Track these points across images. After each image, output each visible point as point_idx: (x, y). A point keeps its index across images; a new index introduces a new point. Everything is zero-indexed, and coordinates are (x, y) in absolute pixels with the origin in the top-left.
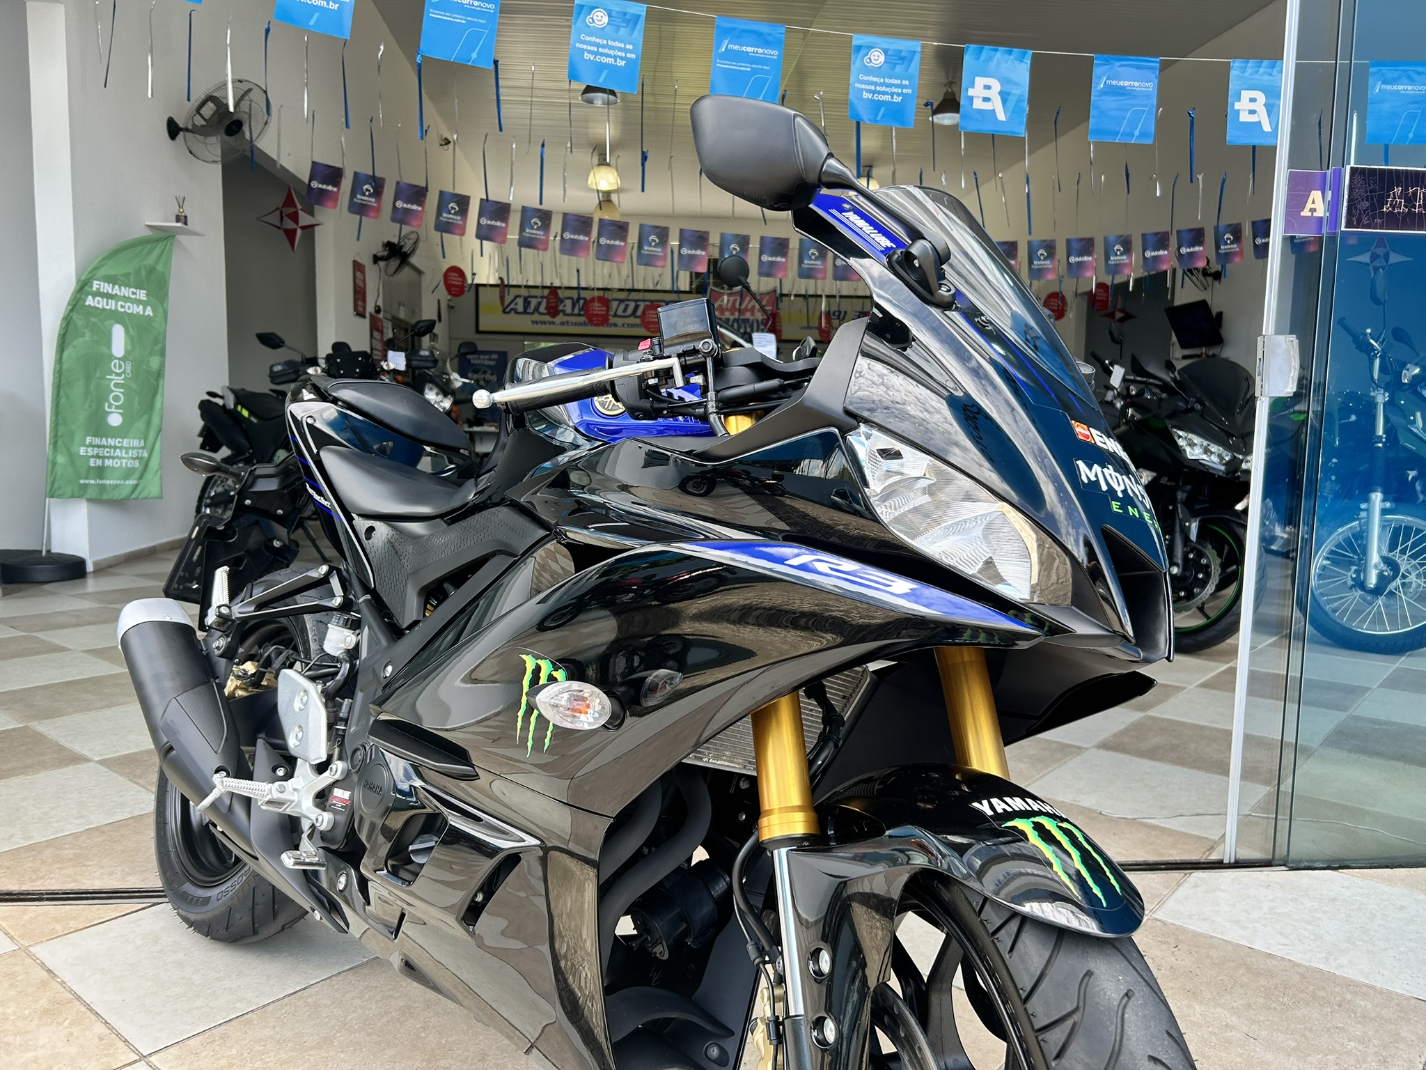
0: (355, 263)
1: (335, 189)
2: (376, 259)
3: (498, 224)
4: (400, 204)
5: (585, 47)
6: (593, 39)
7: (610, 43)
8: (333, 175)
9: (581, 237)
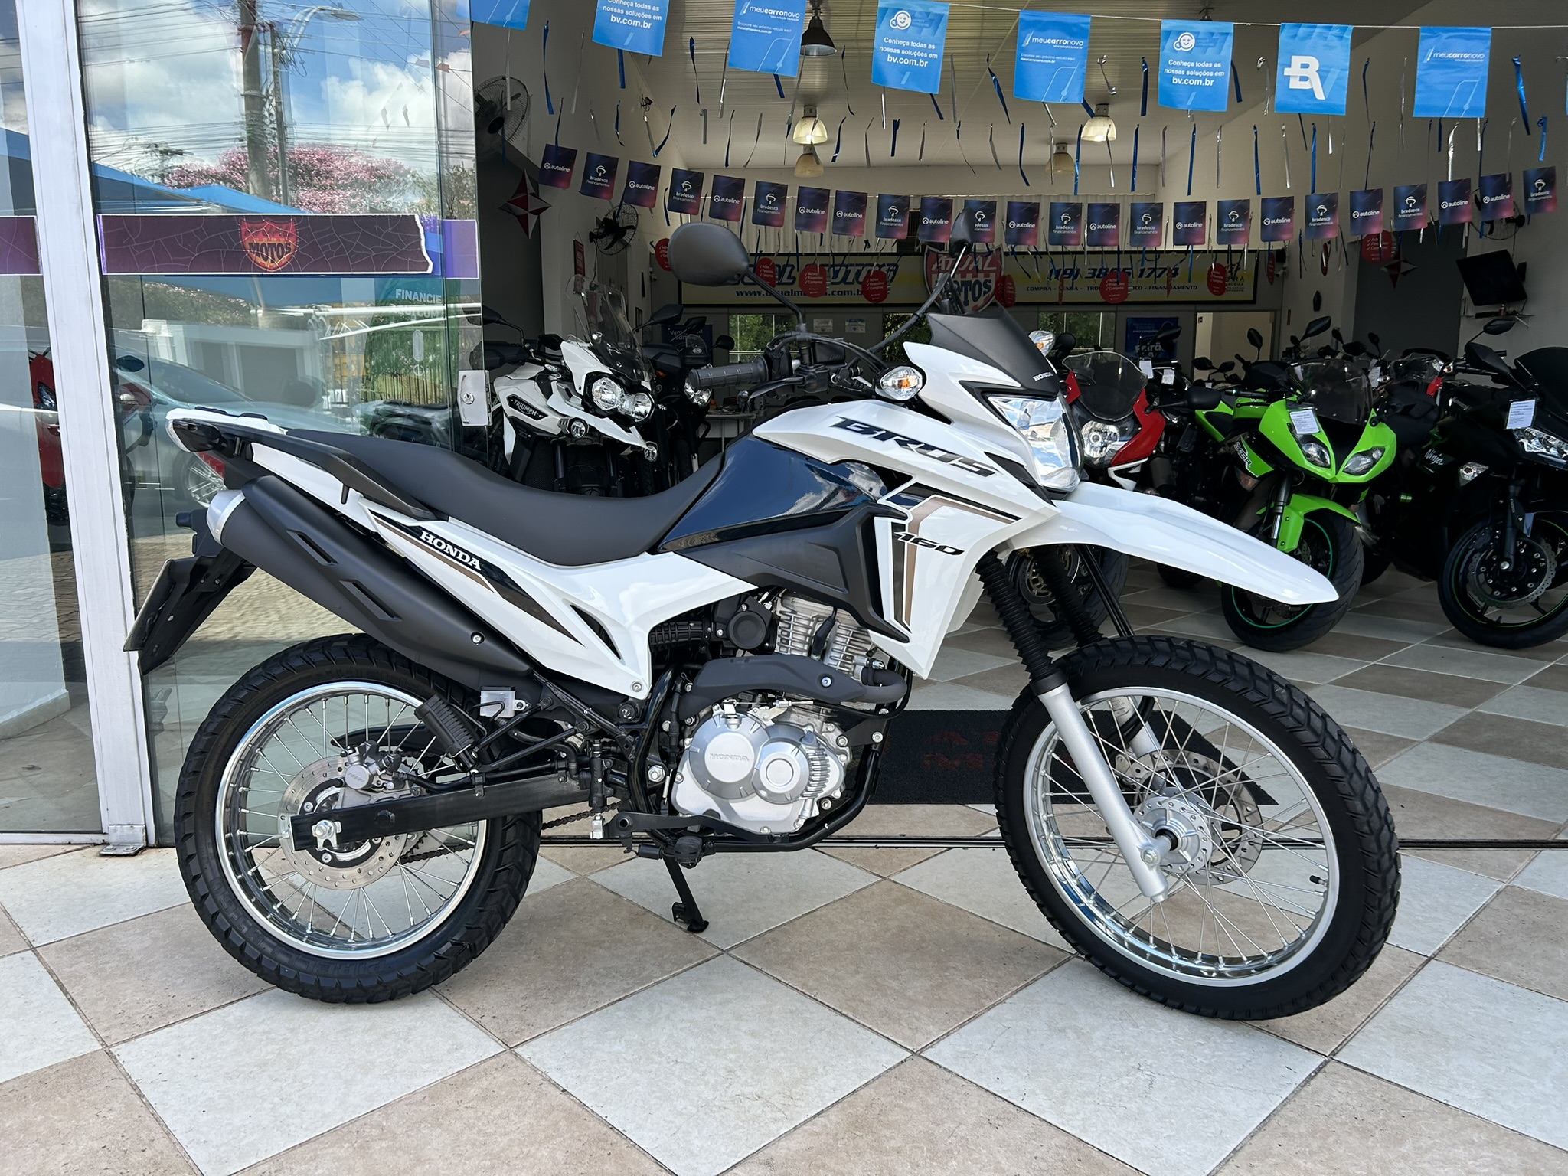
0: (575, 243)
1: (568, 170)
2: (593, 237)
3: (732, 201)
4: (633, 185)
5: (888, 50)
6: (896, 41)
7: (913, 44)
8: (566, 157)
9: (818, 211)
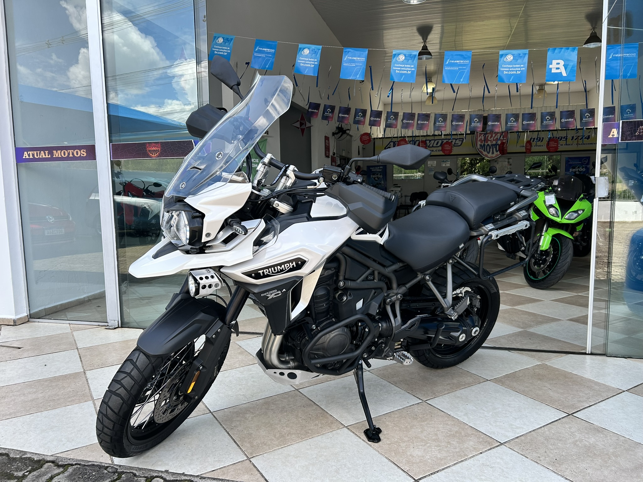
0: (326, 137)
1: (317, 111)
2: (334, 134)
3: (378, 119)
4: (340, 115)
5: (396, 68)
6: (399, 65)
7: (405, 66)
8: (317, 106)
9: (410, 122)
